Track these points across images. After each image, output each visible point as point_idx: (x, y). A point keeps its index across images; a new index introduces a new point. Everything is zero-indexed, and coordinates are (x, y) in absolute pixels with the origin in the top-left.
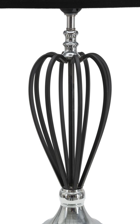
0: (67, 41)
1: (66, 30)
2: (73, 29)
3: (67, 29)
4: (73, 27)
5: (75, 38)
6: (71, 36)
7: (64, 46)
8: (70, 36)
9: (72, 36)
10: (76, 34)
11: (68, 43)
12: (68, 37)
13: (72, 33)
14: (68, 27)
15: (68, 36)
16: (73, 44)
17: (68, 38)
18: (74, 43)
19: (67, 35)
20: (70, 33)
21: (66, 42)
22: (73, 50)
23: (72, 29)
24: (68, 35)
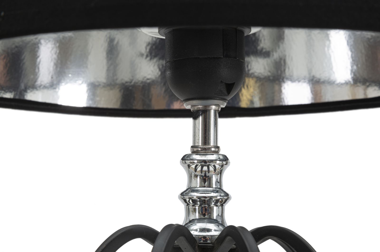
0: (193, 185)
1: (188, 151)
2: (213, 149)
3: (195, 149)
4: (212, 144)
5: (219, 176)
6: (208, 168)
7: (185, 201)
8: (205, 168)
9: (211, 169)
10: (224, 163)
11: (197, 191)
12: (197, 173)
13: (212, 161)
14: (198, 143)
15: (199, 169)
16: (213, 194)
17: (196, 176)
18: (217, 192)
19: (193, 166)
20: (205, 161)
21: (191, 189)
22: (215, 216)
23: (210, 148)
24: (197, 166)
